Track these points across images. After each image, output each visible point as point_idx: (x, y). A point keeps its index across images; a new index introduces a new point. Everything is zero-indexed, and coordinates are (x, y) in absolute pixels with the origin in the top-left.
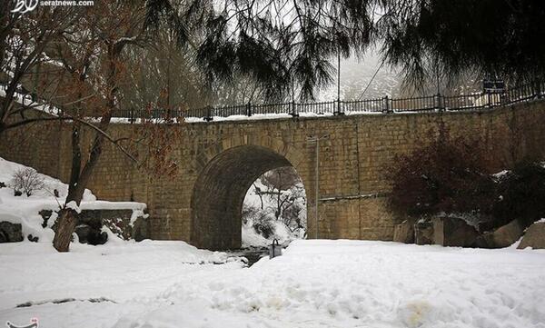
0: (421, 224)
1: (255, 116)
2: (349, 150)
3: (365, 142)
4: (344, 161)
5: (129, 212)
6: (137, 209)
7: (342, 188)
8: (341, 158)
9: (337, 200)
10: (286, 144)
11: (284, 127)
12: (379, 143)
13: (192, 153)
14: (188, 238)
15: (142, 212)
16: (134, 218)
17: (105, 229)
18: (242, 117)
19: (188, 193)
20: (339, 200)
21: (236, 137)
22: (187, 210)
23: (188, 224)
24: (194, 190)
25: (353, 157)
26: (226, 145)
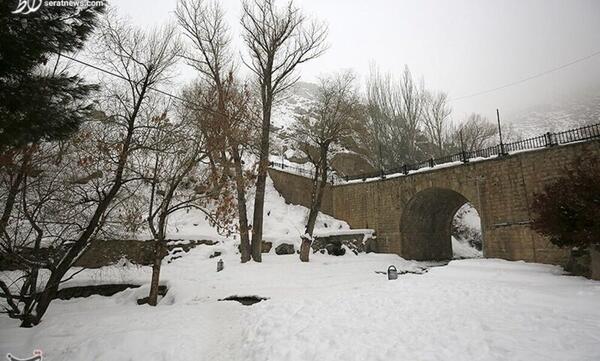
0: (575, 251)
1: (437, 167)
2: (515, 183)
3: (530, 174)
4: (511, 192)
5: (362, 235)
6: (368, 234)
7: (512, 214)
8: (509, 190)
9: (509, 225)
10: (460, 184)
11: (457, 171)
12: (545, 174)
13: (398, 196)
14: (400, 252)
15: (371, 236)
16: (365, 239)
17: (343, 246)
18: (427, 168)
19: (397, 223)
20: (510, 225)
21: (425, 183)
22: (398, 233)
23: (399, 243)
24: (402, 220)
25: (519, 188)
26: (419, 189)
